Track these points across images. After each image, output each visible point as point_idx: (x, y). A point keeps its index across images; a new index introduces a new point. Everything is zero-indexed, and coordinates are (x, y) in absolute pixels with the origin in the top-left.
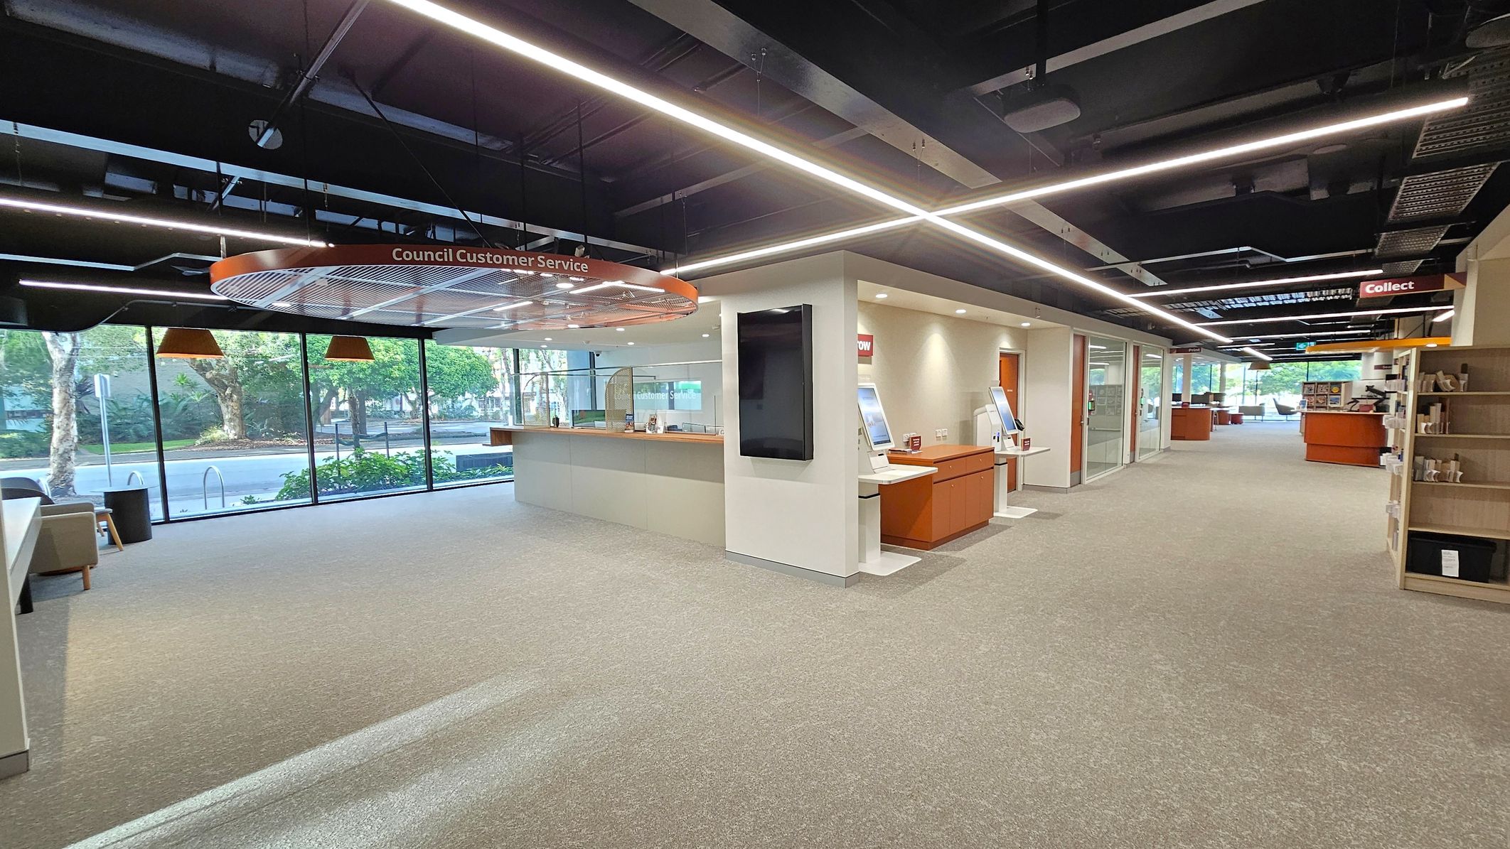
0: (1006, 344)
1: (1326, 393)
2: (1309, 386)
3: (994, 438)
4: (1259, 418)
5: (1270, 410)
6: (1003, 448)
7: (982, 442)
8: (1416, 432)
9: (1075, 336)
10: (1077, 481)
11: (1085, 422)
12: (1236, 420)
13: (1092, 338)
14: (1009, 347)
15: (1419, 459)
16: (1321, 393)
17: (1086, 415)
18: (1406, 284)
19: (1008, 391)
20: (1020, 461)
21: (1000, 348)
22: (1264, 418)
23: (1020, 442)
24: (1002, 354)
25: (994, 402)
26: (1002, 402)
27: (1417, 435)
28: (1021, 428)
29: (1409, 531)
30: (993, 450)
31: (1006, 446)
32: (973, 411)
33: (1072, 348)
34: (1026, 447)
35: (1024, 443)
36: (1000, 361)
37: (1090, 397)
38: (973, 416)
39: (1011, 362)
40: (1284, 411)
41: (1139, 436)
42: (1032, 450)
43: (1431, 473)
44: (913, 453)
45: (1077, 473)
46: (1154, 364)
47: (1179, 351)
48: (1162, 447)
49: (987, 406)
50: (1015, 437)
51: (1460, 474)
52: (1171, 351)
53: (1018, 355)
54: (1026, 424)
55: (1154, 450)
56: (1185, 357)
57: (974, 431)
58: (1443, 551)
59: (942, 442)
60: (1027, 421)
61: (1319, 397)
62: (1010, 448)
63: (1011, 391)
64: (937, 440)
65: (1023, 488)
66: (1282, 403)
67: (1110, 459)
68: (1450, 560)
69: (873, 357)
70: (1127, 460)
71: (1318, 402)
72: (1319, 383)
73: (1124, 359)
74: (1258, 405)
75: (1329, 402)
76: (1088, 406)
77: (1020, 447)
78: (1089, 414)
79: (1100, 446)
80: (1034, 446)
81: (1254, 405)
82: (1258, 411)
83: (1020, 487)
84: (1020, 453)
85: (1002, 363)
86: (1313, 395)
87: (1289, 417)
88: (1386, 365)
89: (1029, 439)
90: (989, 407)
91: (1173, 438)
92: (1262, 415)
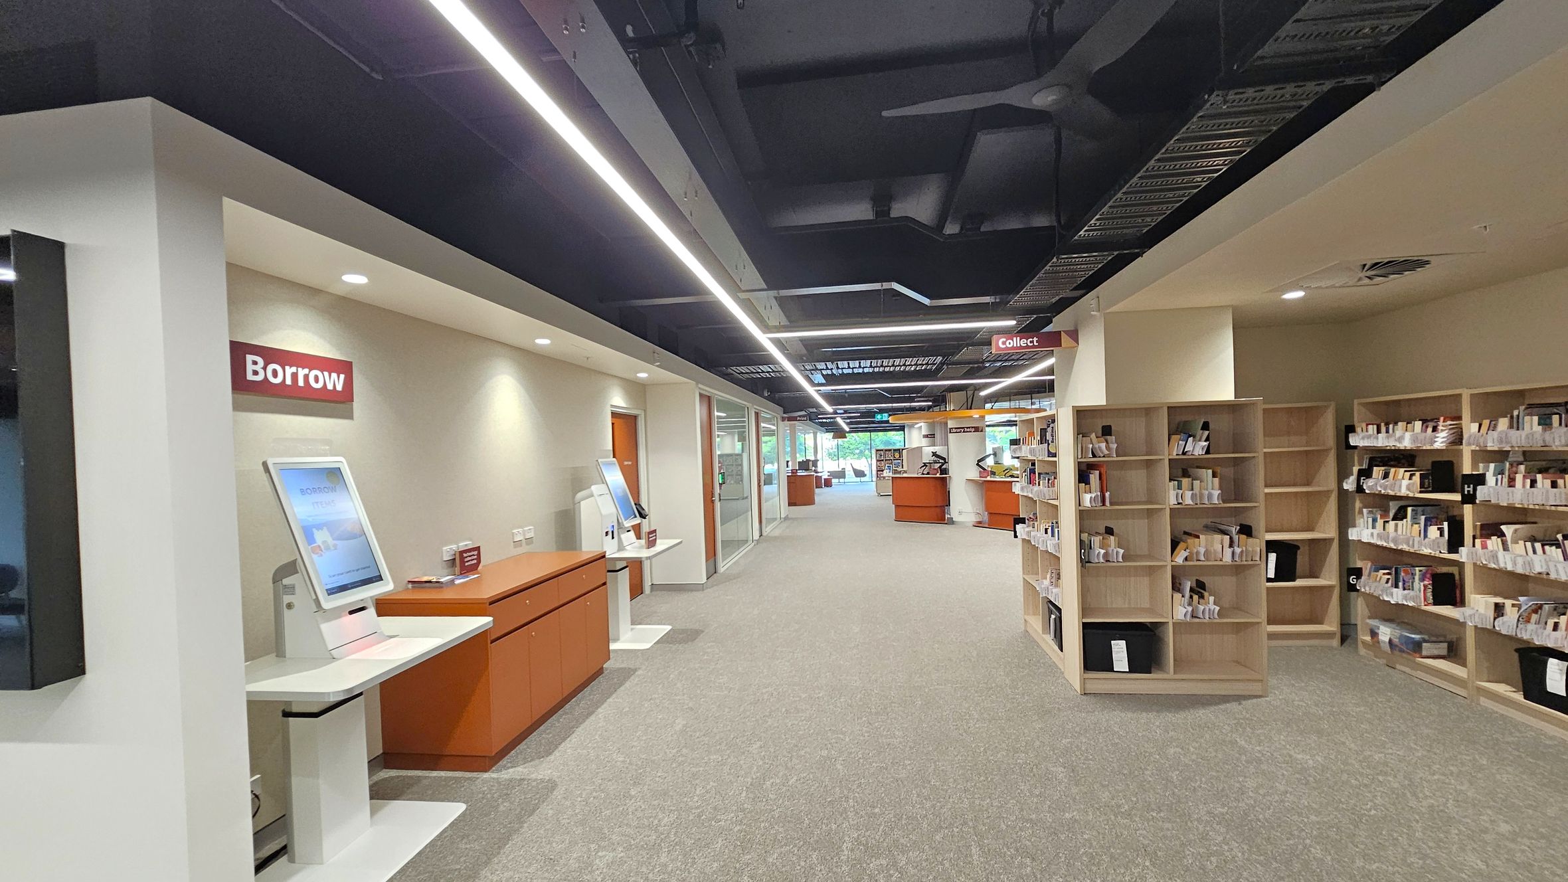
0: (618, 400)
1: (891, 458)
2: (880, 452)
3: (607, 533)
4: (842, 480)
5: (850, 474)
6: (621, 548)
7: (591, 542)
8: (1080, 505)
9: (701, 395)
10: (712, 571)
11: (716, 498)
12: (827, 483)
13: (718, 401)
14: (623, 405)
15: (1085, 536)
16: (887, 459)
17: (717, 490)
18: (1031, 340)
19: (626, 463)
20: (646, 566)
21: (612, 406)
22: (846, 480)
23: (643, 535)
24: (614, 415)
25: (604, 482)
26: (615, 477)
27: (1080, 508)
28: (643, 516)
29: (1083, 623)
30: (604, 556)
31: (625, 544)
32: (574, 497)
33: (699, 411)
34: (651, 543)
35: (649, 538)
36: (613, 424)
37: (720, 468)
38: (574, 504)
39: (626, 425)
40: (859, 474)
41: (764, 505)
42: (661, 545)
43: (1099, 553)
44: (457, 582)
45: (711, 561)
46: (771, 433)
47: (790, 419)
48: (783, 516)
49: (593, 488)
50: (637, 529)
51: (1121, 551)
52: (783, 419)
53: (635, 417)
54: (651, 509)
55: (776, 519)
56: (791, 425)
57: (577, 526)
58: (1112, 642)
59: (524, 549)
60: (651, 505)
62: (633, 548)
63: (630, 463)
64: (515, 547)
65: (652, 590)
66: (857, 467)
67: (742, 537)
68: (1119, 649)
69: (356, 404)
70: (756, 536)
72: (886, 450)
73: (747, 427)
74: (840, 470)
76: (718, 479)
77: (643, 542)
78: (720, 489)
79: (732, 525)
80: (660, 539)
81: (838, 470)
82: (841, 474)
83: (647, 589)
84: (645, 553)
85: (615, 425)
86: (883, 460)
87: (863, 479)
89: (655, 531)
90: (595, 489)
91: (790, 504)
92: (845, 478)
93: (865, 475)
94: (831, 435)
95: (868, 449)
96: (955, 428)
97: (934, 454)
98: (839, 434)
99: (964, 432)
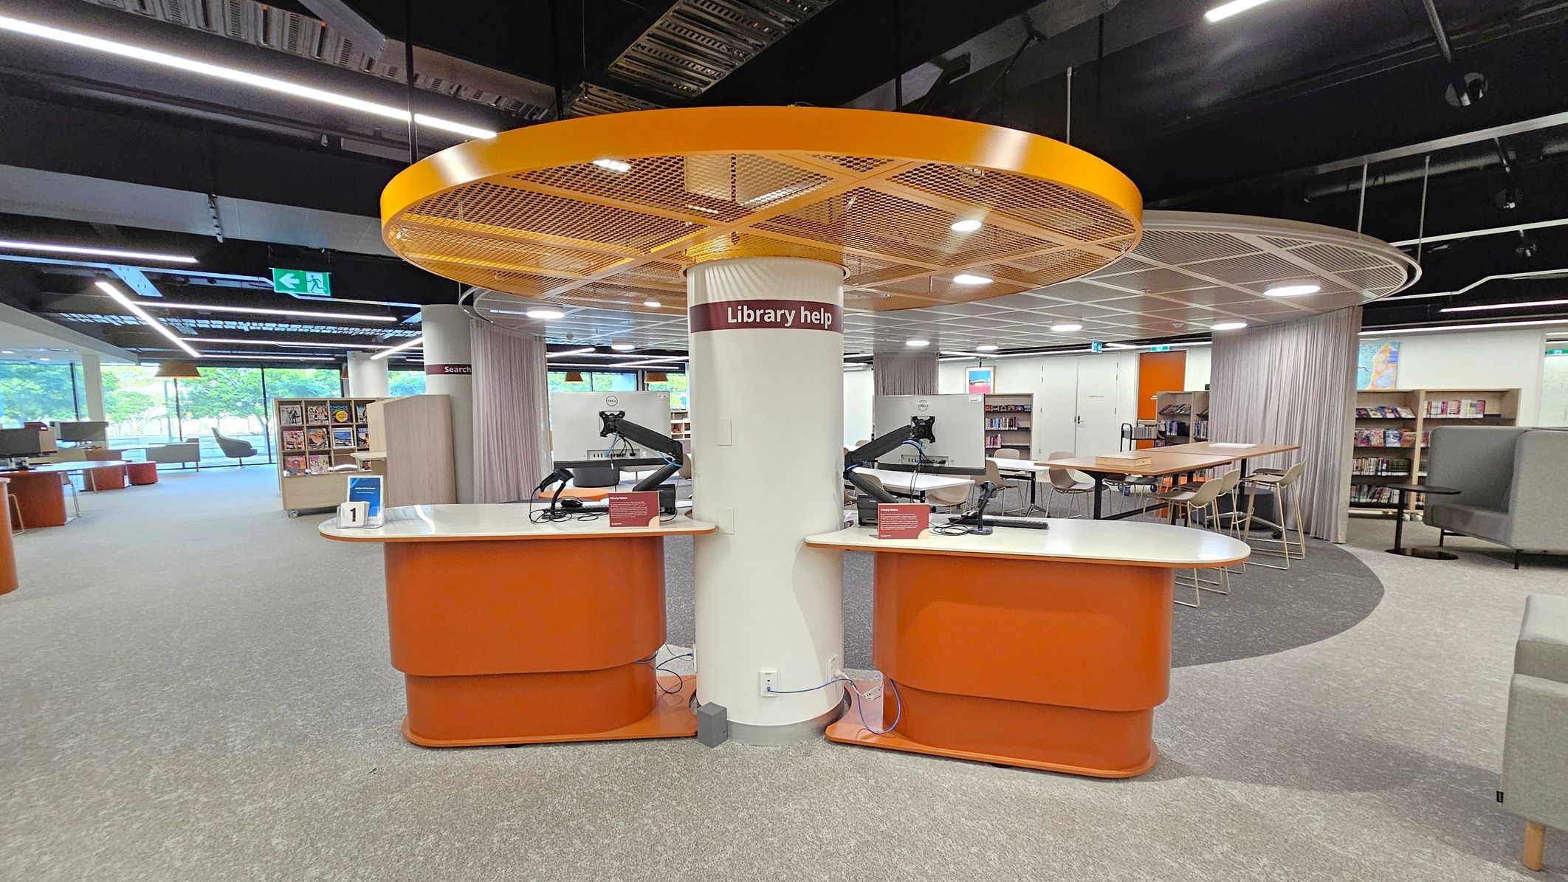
1: (326, 423)
2: (290, 408)
5: (211, 452)
12: (141, 476)
16: (316, 424)
22: (199, 464)
40: (237, 449)
61: (312, 432)
66: (230, 435)
71: (311, 442)
72: (309, 403)
74: (186, 441)
75: (333, 442)
82: (187, 453)
86: (300, 428)
87: (246, 460)
88: (450, 366)
92: (198, 460)
93: (253, 453)
94: (154, 368)
95: (260, 401)
96: (753, 305)
97: (613, 424)
98: (180, 366)
99: (797, 324)
